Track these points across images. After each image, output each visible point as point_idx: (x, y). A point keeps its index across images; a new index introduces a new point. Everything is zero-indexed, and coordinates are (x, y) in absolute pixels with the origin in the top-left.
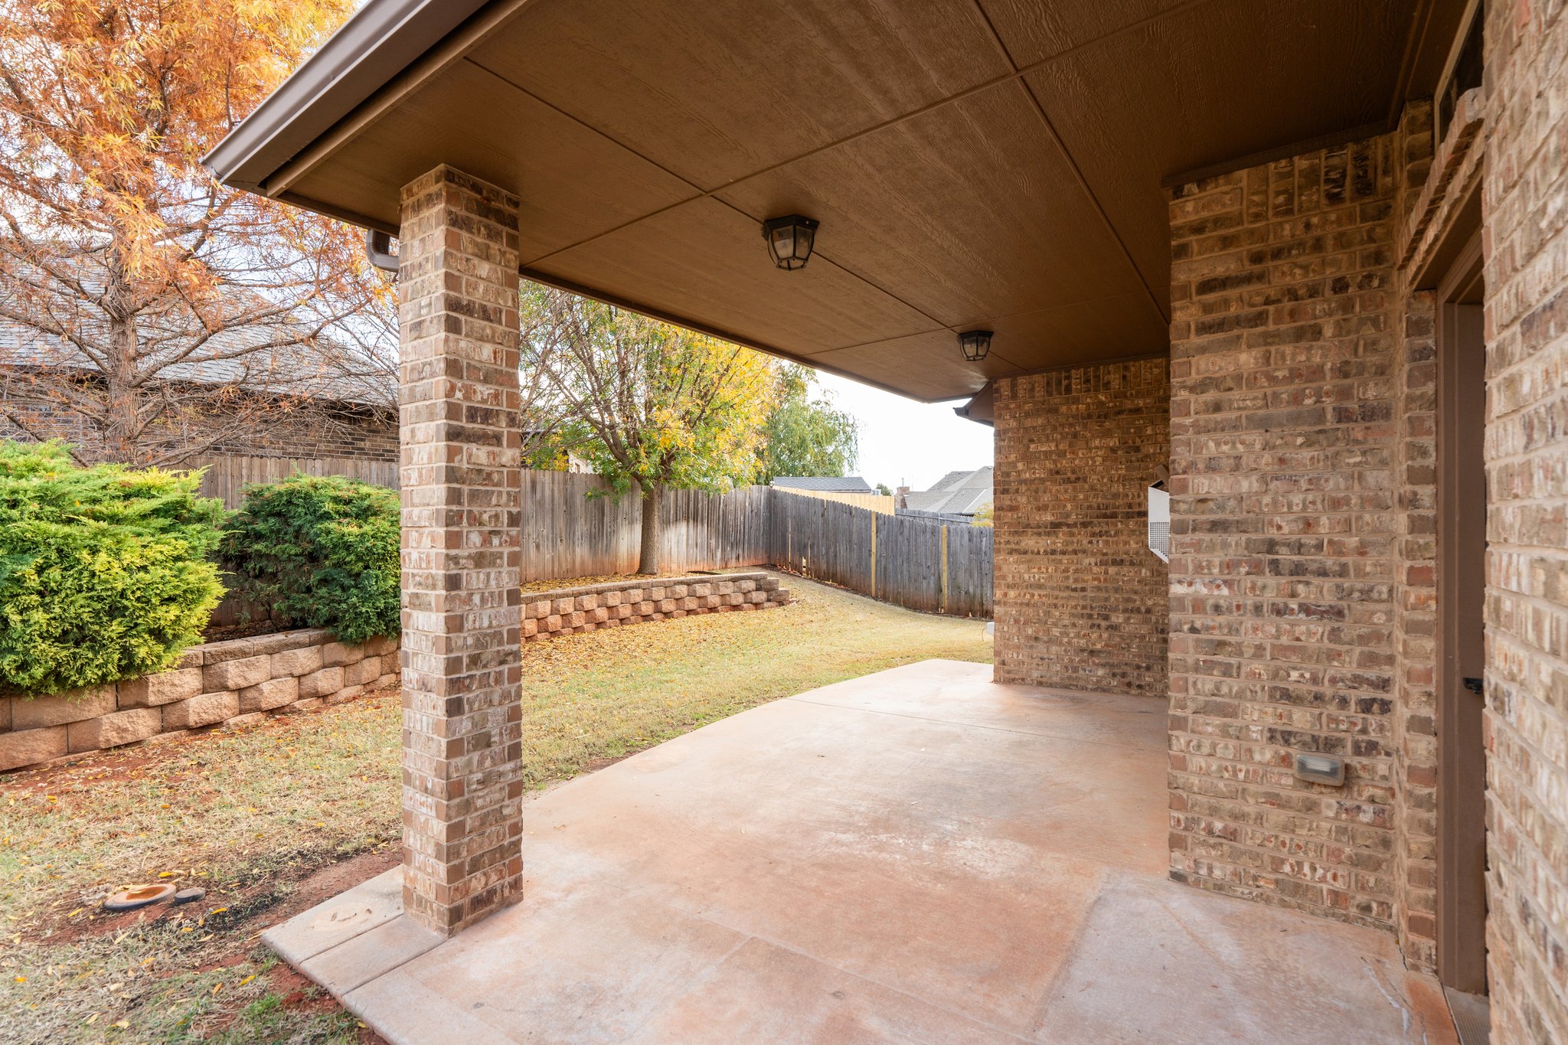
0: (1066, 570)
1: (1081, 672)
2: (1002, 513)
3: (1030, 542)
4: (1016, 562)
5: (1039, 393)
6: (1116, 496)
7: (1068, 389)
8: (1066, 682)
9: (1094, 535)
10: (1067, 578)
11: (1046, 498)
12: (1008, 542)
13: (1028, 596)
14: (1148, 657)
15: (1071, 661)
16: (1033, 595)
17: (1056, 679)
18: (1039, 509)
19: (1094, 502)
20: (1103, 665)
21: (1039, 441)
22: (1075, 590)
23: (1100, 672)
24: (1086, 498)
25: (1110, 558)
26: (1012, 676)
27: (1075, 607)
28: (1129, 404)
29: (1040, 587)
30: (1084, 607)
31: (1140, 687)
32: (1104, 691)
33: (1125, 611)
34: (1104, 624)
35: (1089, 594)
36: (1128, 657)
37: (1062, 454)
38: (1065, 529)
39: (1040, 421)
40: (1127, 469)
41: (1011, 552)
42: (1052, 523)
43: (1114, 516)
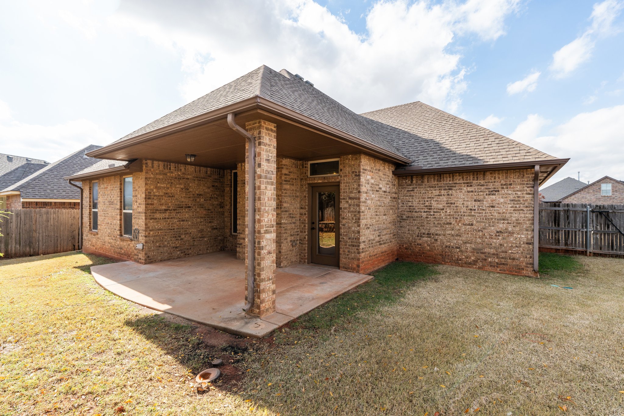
0: (169, 224)
1: (173, 254)
2: (148, 206)
3: (157, 215)
4: (153, 222)
5: (161, 168)
6: (183, 202)
7: (170, 169)
8: (169, 258)
9: (177, 213)
10: (169, 226)
11: (163, 201)
12: (150, 216)
13: (157, 233)
14: (190, 246)
15: (170, 251)
16: (158, 233)
17: (166, 258)
18: (161, 205)
19: (177, 203)
20: (179, 251)
21: (161, 183)
22: (172, 229)
23: (178, 253)
24: (175, 202)
25: (181, 220)
26: (151, 260)
27: (172, 235)
28: (186, 177)
29: (161, 230)
30: (174, 234)
31: (188, 254)
32: (179, 258)
33: (185, 234)
34: (179, 238)
35: (175, 230)
36: (186, 247)
37: (168, 188)
38: (169, 211)
39: (161, 177)
40: (186, 194)
41: (151, 219)
42: (165, 209)
43: (182, 207)
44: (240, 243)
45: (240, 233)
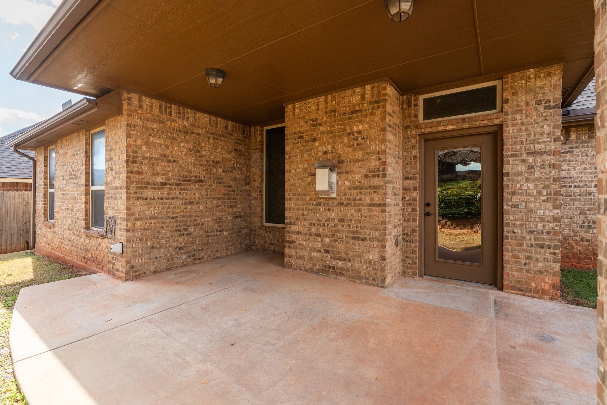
0: (168, 208)
1: (175, 259)
2: (132, 175)
3: (149, 193)
4: (141, 205)
5: (156, 110)
6: (190, 172)
7: (170, 114)
8: (169, 267)
9: (181, 190)
10: (169, 212)
11: (159, 169)
12: (136, 193)
13: (148, 224)
14: (202, 245)
15: (171, 255)
16: (151, 223)
17: (163, 267)
18: (154, 174)
19: (182, 174)
20: (185, 253)
21: (155, 136)
22: (173, 218)
23: (184, 257)
24: (178, 171)
25: (188, 201)
26: (138, 273)
27: (173, 227)
28: (196, 130)
29: (155, 218)
30: (177, 226)
31: (199, 259)
32: (185, 265)
33: (194, 225)
34: (185, 233)
35: (179, 219)
36: (195, 247)
37: (167, 147)
38: (168, 186)
39: (155, 126)
40: (195, 160)
41: (137, 199)
42: (161, 183)
43: (190, 181)
44: (291, 239)
45: (290, 223)
